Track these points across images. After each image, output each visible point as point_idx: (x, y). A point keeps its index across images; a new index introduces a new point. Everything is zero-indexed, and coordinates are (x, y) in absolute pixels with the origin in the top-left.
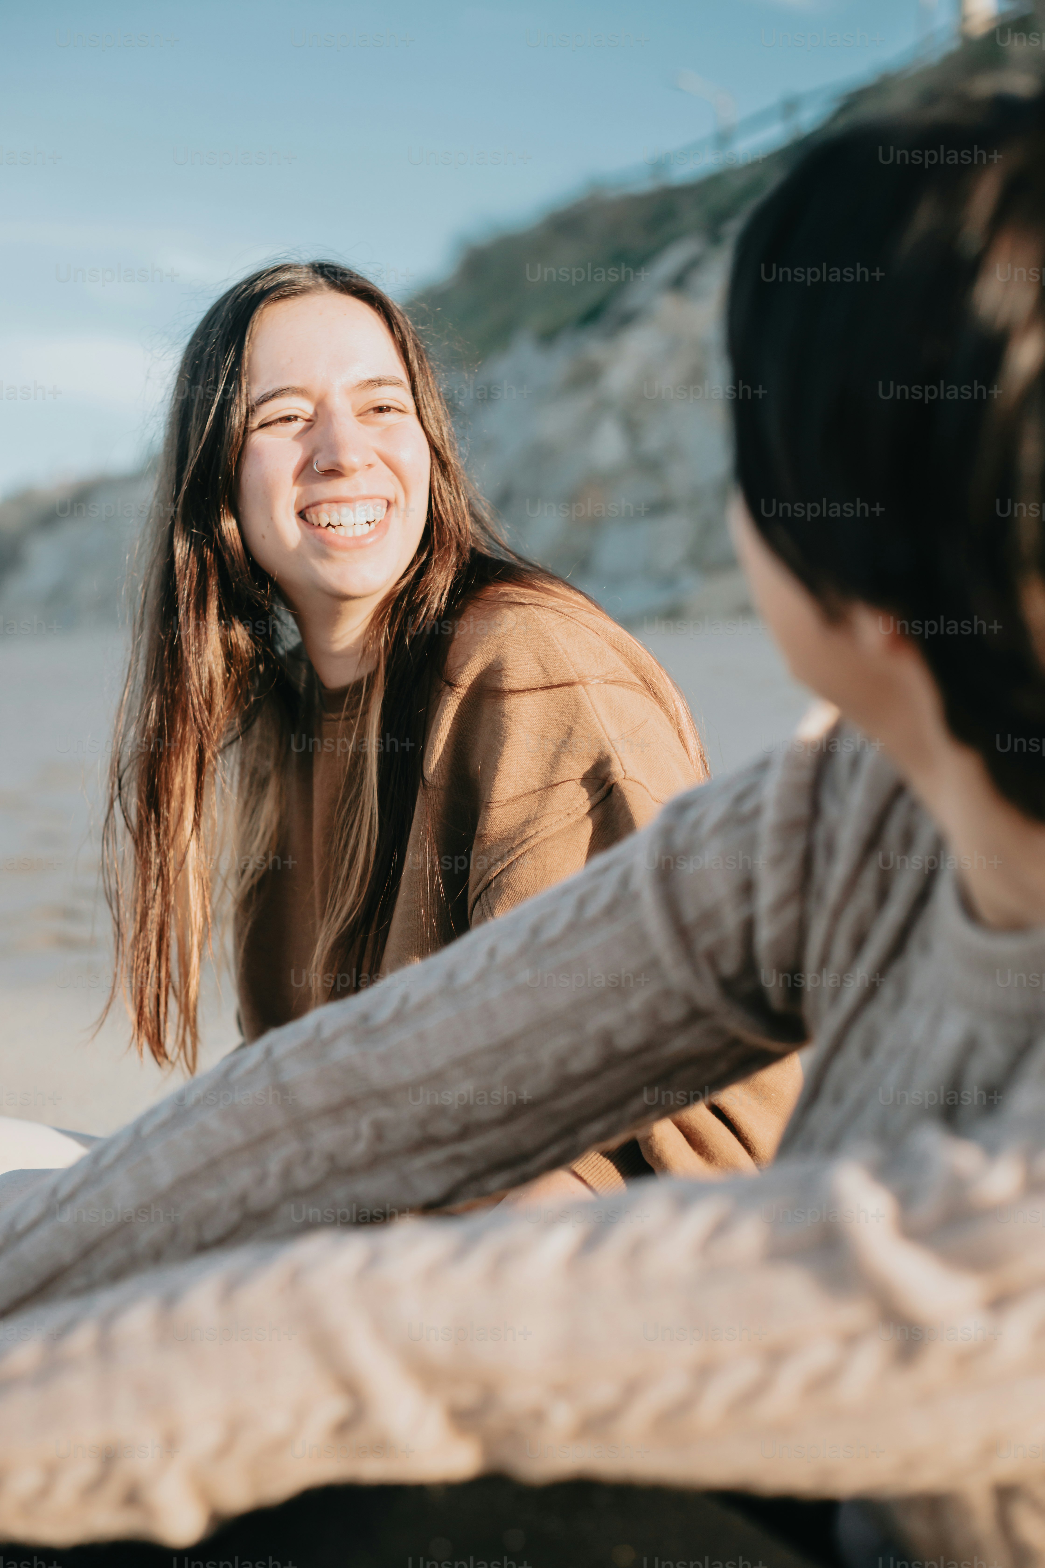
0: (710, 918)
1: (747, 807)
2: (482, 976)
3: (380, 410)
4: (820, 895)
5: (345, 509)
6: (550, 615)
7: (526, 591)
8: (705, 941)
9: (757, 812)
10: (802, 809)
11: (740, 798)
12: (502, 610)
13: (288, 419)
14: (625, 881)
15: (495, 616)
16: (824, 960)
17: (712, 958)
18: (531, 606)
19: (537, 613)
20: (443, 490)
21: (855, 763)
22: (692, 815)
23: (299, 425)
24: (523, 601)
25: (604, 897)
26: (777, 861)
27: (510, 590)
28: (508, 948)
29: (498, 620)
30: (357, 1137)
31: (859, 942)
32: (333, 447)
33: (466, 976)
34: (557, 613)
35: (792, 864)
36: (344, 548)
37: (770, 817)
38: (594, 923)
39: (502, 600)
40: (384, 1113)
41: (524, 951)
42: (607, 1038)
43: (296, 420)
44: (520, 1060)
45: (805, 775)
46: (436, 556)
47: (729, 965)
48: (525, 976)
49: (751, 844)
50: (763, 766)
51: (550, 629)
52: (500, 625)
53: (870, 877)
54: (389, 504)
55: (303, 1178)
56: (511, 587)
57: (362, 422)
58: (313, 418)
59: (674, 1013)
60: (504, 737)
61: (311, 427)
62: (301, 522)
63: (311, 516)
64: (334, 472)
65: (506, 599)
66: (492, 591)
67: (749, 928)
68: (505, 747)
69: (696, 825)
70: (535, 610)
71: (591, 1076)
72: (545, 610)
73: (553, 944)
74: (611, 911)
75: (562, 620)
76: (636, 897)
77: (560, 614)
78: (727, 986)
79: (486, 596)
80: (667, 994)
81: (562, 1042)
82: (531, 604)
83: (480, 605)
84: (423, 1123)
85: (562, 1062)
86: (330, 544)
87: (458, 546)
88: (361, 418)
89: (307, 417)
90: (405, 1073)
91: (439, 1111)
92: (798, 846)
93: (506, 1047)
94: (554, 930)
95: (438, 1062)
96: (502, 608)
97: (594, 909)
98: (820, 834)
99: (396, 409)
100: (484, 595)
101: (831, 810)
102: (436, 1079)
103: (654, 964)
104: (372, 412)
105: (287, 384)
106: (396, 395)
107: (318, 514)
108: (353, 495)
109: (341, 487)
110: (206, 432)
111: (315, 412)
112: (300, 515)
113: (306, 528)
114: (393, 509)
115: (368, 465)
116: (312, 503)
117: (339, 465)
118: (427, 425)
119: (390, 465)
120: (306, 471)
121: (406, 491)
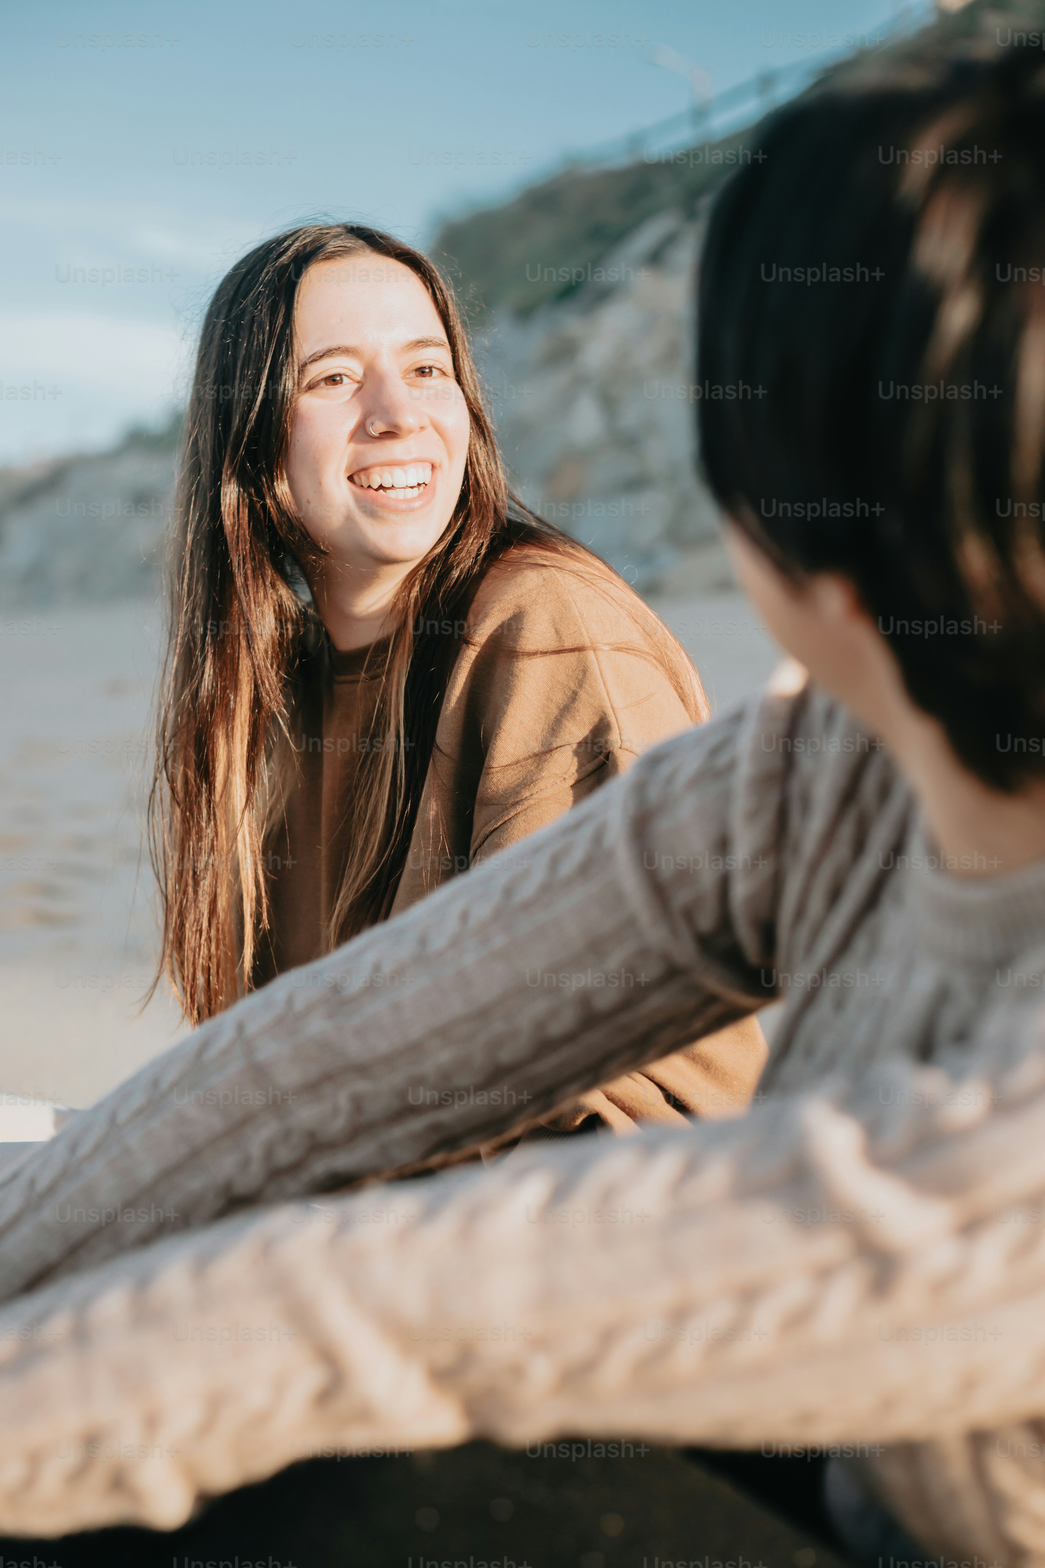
0: (685, 876)
1: (722, 760)
2: (455, 942)
3: (422, 372)
4: (796, 850)
5: (397, 471)
6: (571, 578)
7: (548, 554)
8: (681, 898)
9: (731, 766)
10: (776, 762)
11: (715, 751)
12: (523, 571)
13: (333, 380)
14: (598, 838)
15: (516, 577)
16: (800, 913)
17: (689, 915)
18: (552, 568)
19: (558, 575)
20: (479, 454)
21: (830, 715)
22: (665, 769)
24: (545, 563)
25: (577, 856)
26: (753, 815)
27: (534, 553)
28: (482, 911)
29: (518, 580)
30: (335, 1112)
31: (835, 895)
32: (390, 409)
33: (438, 942)
34: (578, 577)
35: (768, 818)
37: (745, 771)
38: (569, 883)
39: (524, 561)
40: (362, 1086)
41: (498, 914)
42: (585, 999)
43: (345, 381)
44: (498, 1027)
45: (780, 727)
47: (706, 921)
48: (499, 941)
49: (726, 798)
50: (737, 718)
51: (569, 592)
52: (520, 585)
53: (847, 831)
54: (433, 467)
55: (285, 1155)
56: (537, 550)
57: (406, 383)
58: (362, 379)
59: (649, 973)
60: (510, 696)
61: (360, 388)
62: (351, 483)
63: (356, 478)
64: (391, 434)
65: (528, 561)
66: (514, 553)
67: (724, 884)
68: (510, 706)
69: (670, 780)
70: (556, 572)
71: (570, 1038)
72: (566, 573)
73: (527, 906)
74: (585, 870)
75: (583, 585)
76: (610, 855)
77: (581, 579)
78: (704, 942)
79: (508, 559)
80: (644, 953)
81: (539, 1007)
82: (553, 567)
83: (502, 566)
84: (402, 1094)
85: (540, 1025)
86: (383, 505)
88: (405, 379)
89: (356, 377)
90: (382, 1045)
91: (418, 1081)
92: (773, 800)
93: (483, 1014)
94: (528, 890)
95: (416, 1032)
96: (524, 569)
97: (567, 868)
98: (795, 787)
99: (439, 371)
100: (509, 557)
101: (805, 763)
102: (415, 1049)
103: (630, 923)
104: (416, 373)
105: (334, 344)
106: (441, 357)
107: (368, 478)
108: (406, 458)
109: (395, 449)
110: (258, 403)
111: (365, 375)
112: (351, 478)
113: (358, 491)
114: (438, 472)
115: (422, 428)
116: (364, 465)
117: (396, 426)
118: (467, 389)
119: (438, 429)
120: (361, 433)
121: (450, 455)
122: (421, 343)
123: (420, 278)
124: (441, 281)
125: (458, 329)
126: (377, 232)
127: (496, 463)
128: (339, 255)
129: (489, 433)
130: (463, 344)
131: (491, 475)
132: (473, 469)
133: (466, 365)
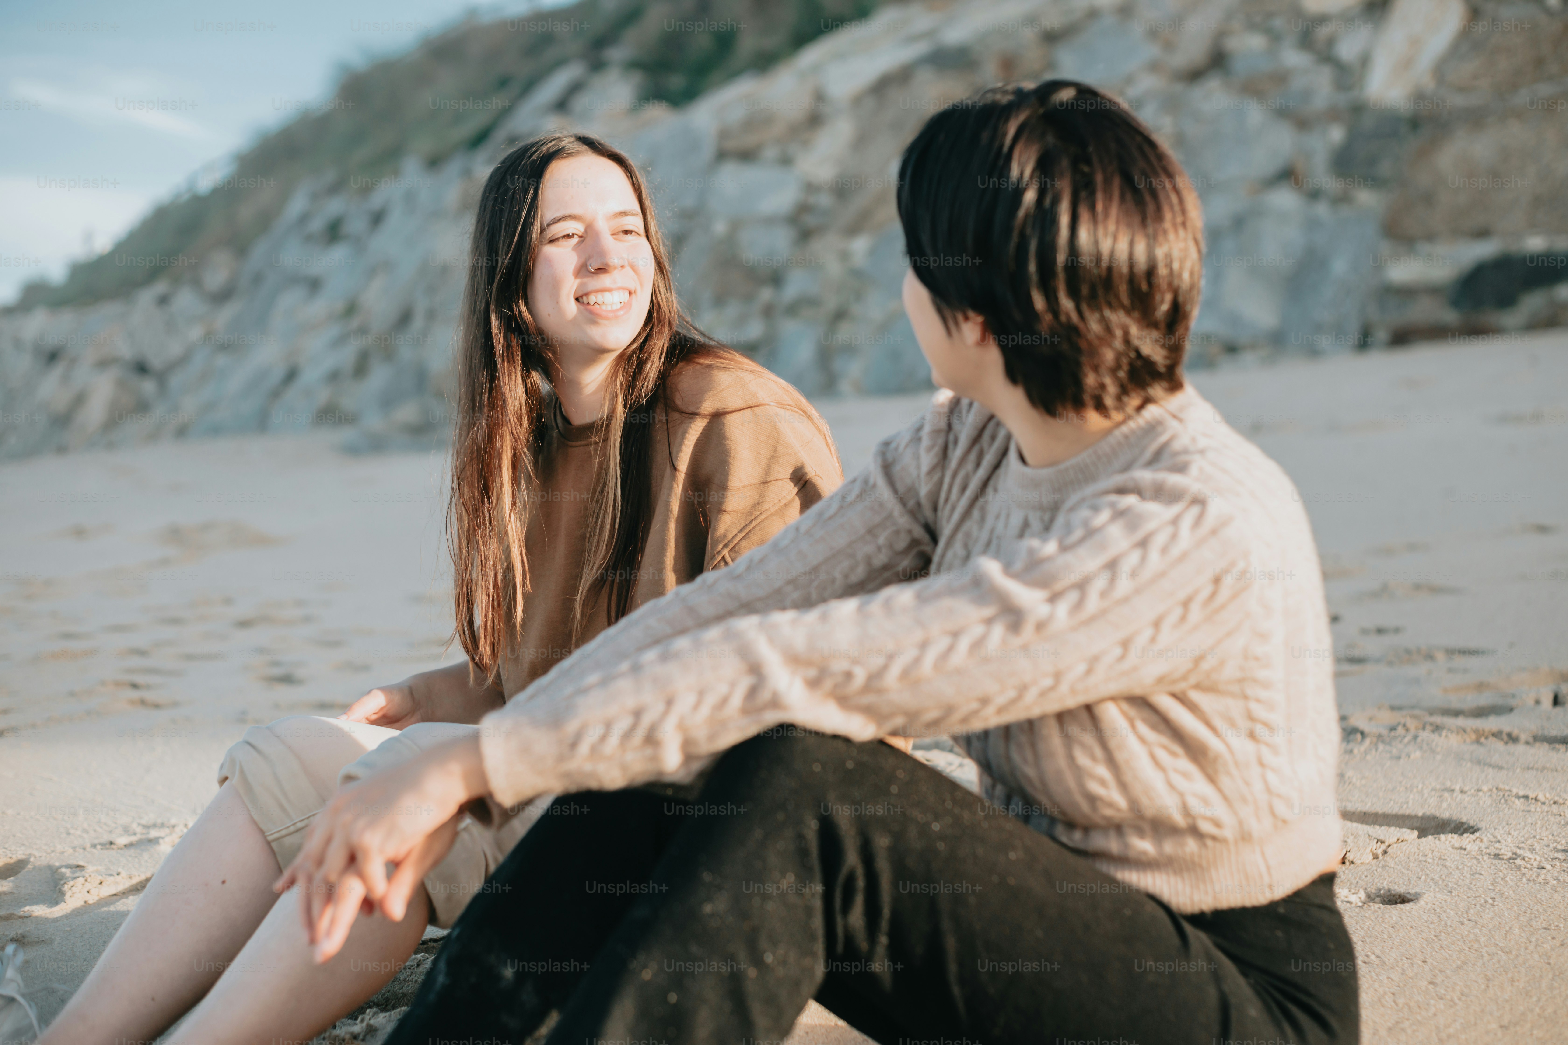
0: (911, 490)
3: (627, 232)
4: (950, 463)
5: (607, 294)
10: (944, 426)
11: (918, 430)
13: (568, 236)
16: (947, 499)
20: (660, 287)
21: (968, 407)
23: (575, 240)
26: (929, 449)
32: (602, 253)
36: (606, 318)
37: (927, 429)
41: (816, 524)
42: (868, 560)
43: (573, 237)
44: (823, 577)
45: (947, 410)
46: (656, 330)
54: (630, 293)
57: (615, 239)
58: (584, 235)
61: (583, 241)
62: (577, 302)
63: (580, 299)
64: (602, 270)
73: (832, 517)
85: (846, 576)
86: (597, 315)
87: (670, 323)
88: (614, 236)
89: (580, 234)
94: (831, 512)
97: (851, 498)
99: (635, 232)
101: (957, 426)
104: (621, 233)
105: (567, 213)
106: (636, 222)
107: (588, 298)
108: (613, 286)
109: (605, 280)
110: (514, 243)
111: (586, 231)
112: (577, 299)
113: (582, 307)
114: (633, 296)
115: (622, 267)
116: (585, 291)
117: (607, 265)
118: (653, 244)
119: (633, 268)
120: (583, 270)
121: (641, 285)
122: (624, 214)
123: (624, 171)
124: (637, 173)
125: (647, 203)
126: (596, 140)
127: (671, 292)
128: (572, 156)
129: (666, 272)
130: (651, 213)
131: (667, 300)
132: (656, 296)
133: (653, 228)
